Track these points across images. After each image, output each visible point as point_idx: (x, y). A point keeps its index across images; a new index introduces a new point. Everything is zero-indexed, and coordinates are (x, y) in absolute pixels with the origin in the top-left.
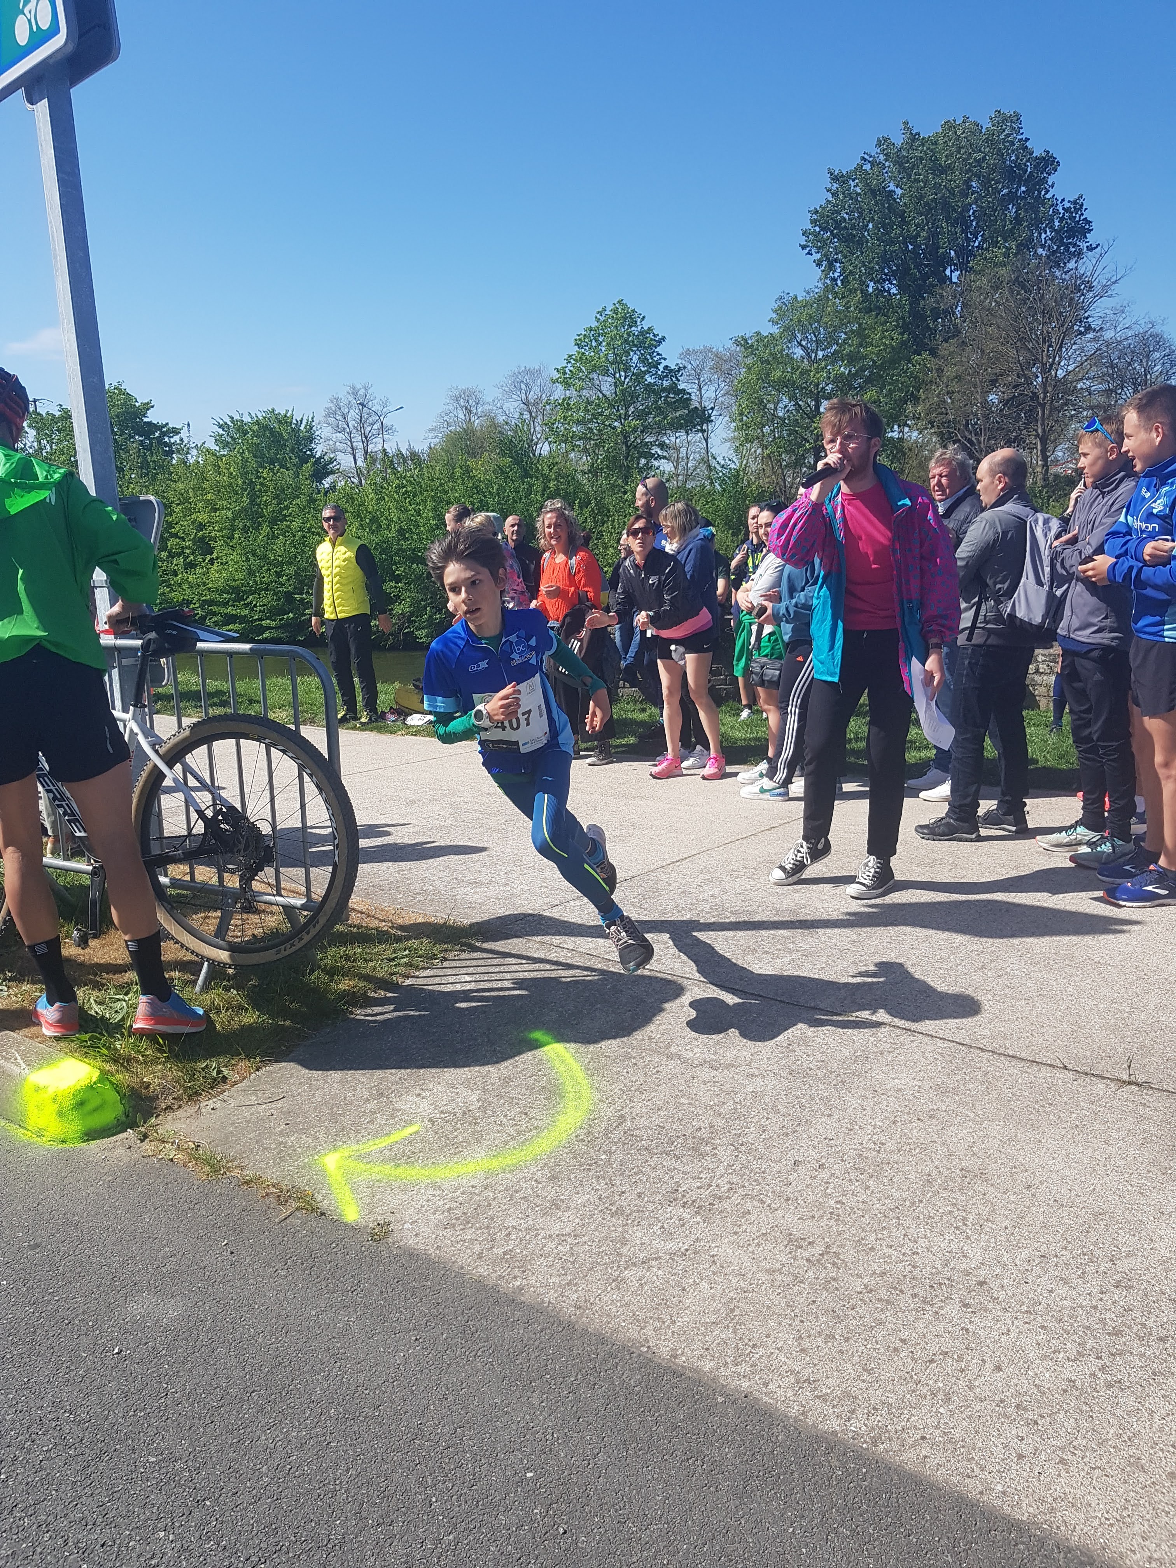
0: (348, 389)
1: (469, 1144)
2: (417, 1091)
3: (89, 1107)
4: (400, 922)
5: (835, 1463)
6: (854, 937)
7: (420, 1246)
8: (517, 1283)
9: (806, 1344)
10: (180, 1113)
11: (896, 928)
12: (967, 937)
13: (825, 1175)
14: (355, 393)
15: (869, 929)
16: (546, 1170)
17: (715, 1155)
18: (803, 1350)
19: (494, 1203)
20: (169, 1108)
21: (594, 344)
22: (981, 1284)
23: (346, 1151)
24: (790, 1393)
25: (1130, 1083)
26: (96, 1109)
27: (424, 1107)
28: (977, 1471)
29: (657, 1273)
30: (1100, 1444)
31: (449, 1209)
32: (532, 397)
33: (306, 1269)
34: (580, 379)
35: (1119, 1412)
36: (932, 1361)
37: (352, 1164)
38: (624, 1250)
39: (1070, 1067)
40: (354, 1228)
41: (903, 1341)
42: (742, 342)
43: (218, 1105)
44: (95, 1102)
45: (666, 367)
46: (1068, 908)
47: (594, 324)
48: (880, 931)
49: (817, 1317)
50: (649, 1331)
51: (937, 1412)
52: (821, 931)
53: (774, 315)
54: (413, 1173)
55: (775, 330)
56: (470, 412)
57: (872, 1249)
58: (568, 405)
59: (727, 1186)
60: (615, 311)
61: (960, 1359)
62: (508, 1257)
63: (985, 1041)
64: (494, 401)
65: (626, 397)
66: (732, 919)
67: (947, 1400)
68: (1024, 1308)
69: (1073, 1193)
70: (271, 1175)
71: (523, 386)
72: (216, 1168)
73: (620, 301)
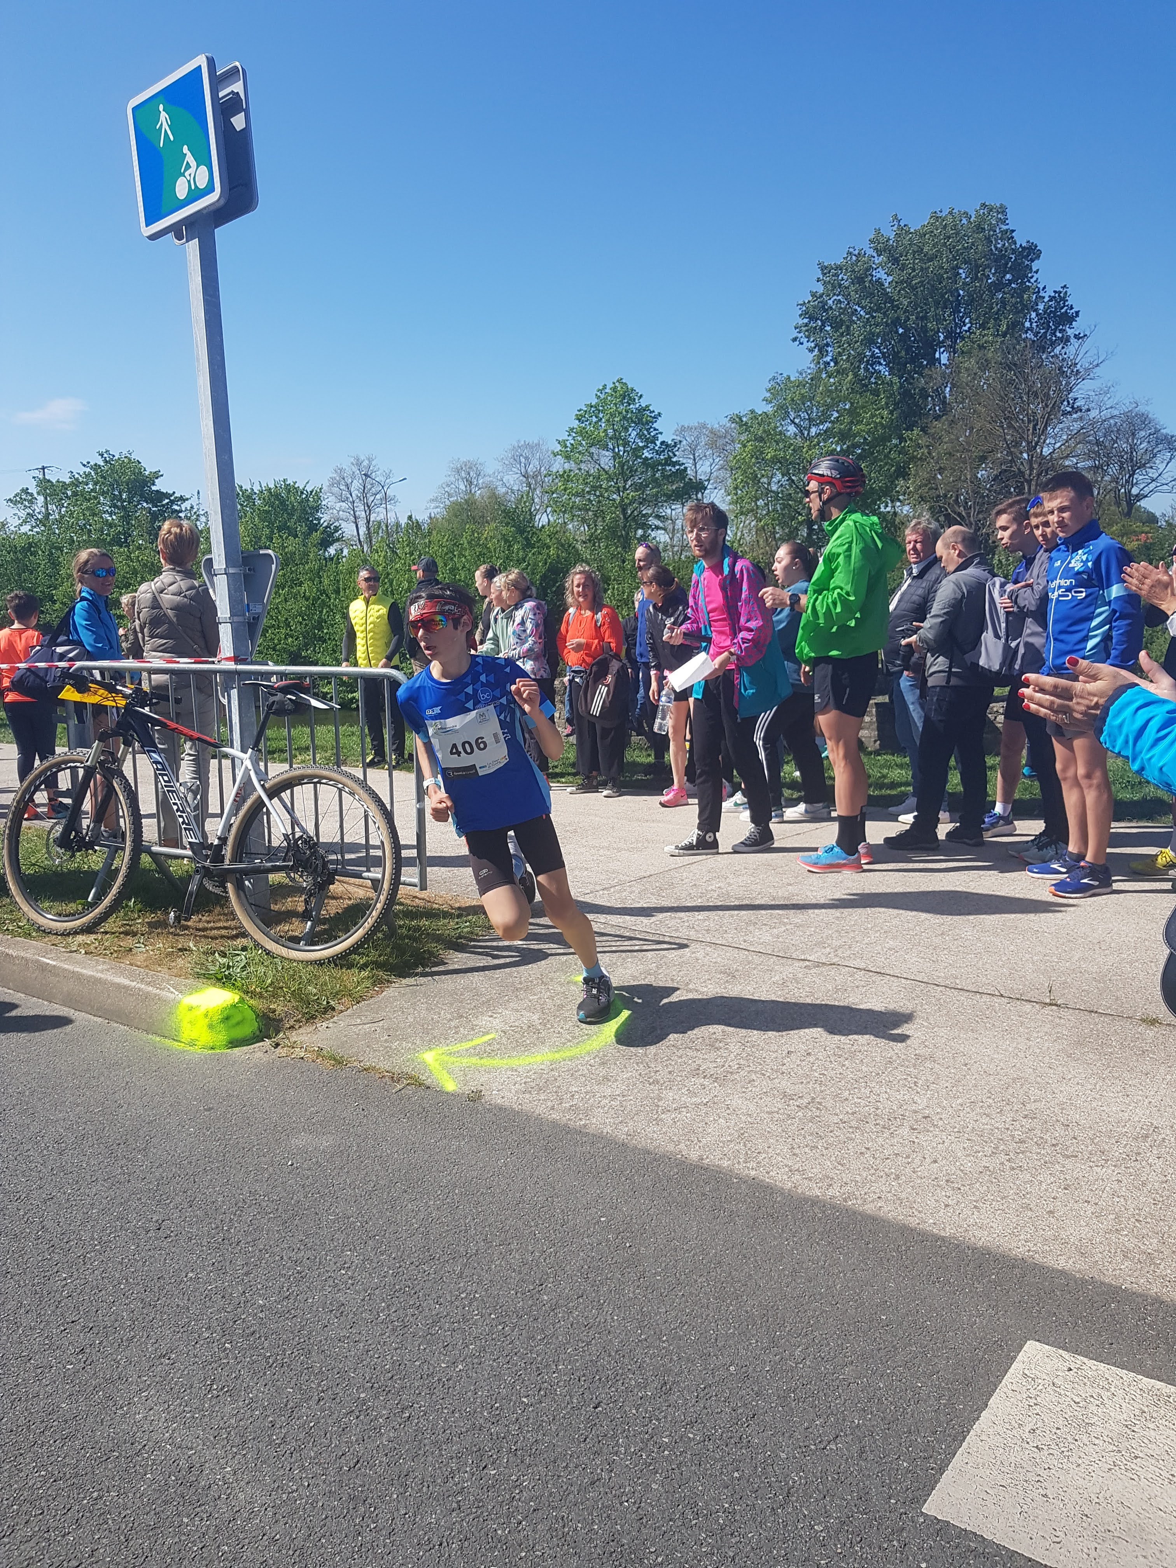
0: (352, 460)
1: (535, 1045)
2: (490, 1014)
3: (233, 1021)
4: (457, 905)
5: (816, 1210)
6: (838, 914)
7: (506, 1103)
8: (582, 1123)
9: (797, 1151)
10: (301, 1031)
11: (873, 909)
12: (931, 915)
13: (811, 1059)
14: (359, 464)
15: (850, 910)
16: (597, 1059)
17: (727, 1049)
18: (794, 1154)
19: (559, 1079)
20: (292, 1027)
21: (594, 419)
22: (925, 1117)
23: (439, 1050)
24: (785, 1177)
25: (1051, 1004)
26: (238, 1024)
27: (497, 1023)
28: (916, 1213)
29: (686, 1116)
30: (1002, 1199)
31: (525, 1083)
32: (531, 469)
33: (421, 1118)
34: (580, 453)
35: (1017, 1182)
36: (888, 1158)
37: (446, 1058)
38: (660, 1103)
39: (1004, 995)
40: (453, 1095)
41: (868, 1149)
42: (737, 420)
43: (331, 1025)
44: (238, 1018)
45: (663, 443)
46: (1017, 896)
47: (594, 401)
48: (860, 911)
49: (805, 1137)
50: (682, 1146)
51: (890, 1184)
52: (810, 911)
53: (768, 395)
54: (495, 1062)
55: (769, 409)
56: (471, 483)
57: (847, 1100)
58: (568, 476)
59: (737, 1066)
60: (614, 389)
61: (908, 1157)
62: (574, 1108)
63: (940, 980)
64: (494, 473)
65: (624, 471)
66: (737, 903)
67: (897, 1177)
68: (956, 1130)
69: (999, 1068)
70: (384, 1065)
71: (523, 460)
72: (338, 1062)
73: (620, 381)
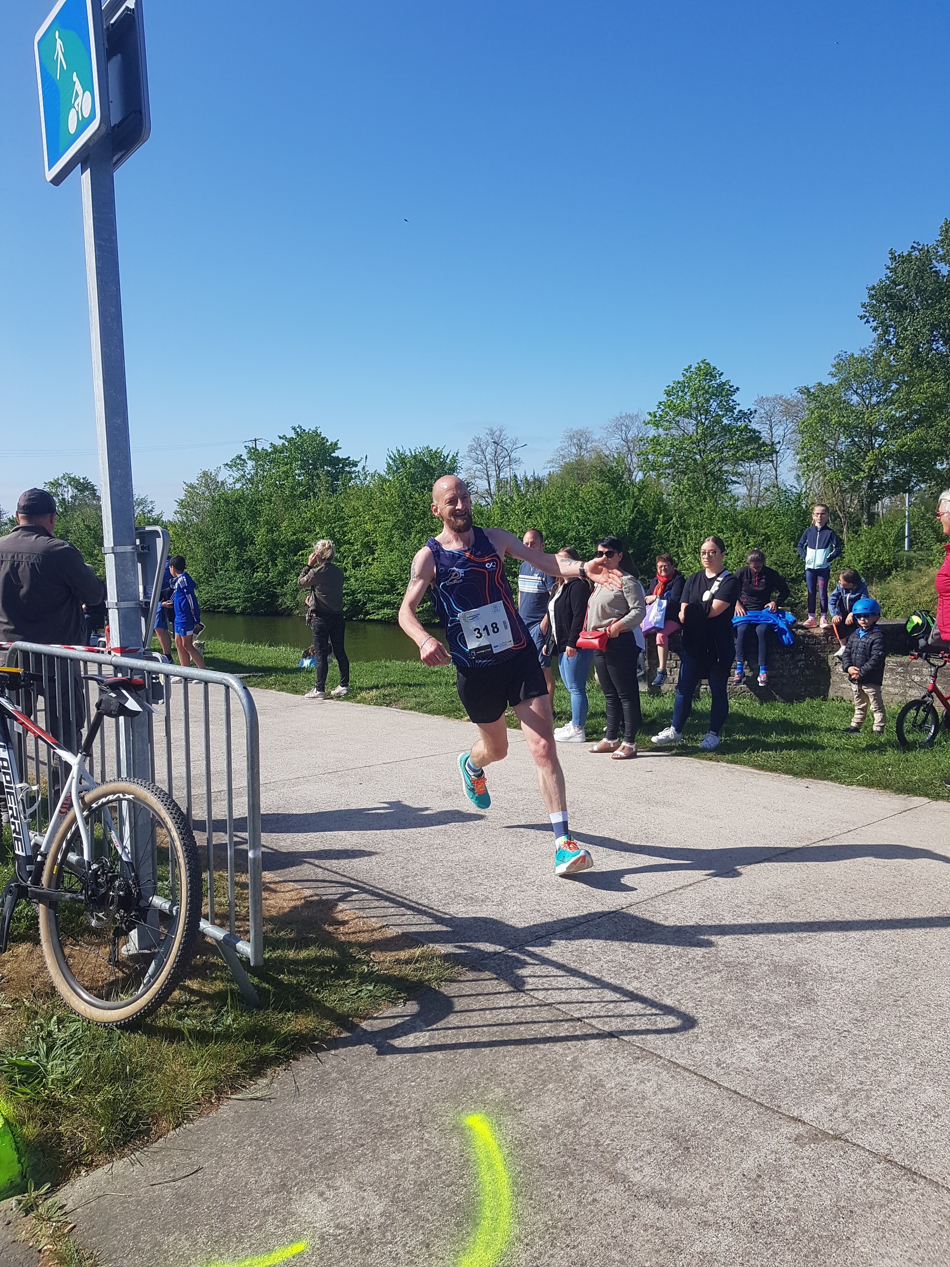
0: (487, 431)
14: (492, 433)
21: (680, 394)
27: (322, 1212)
32: (630, 435)
34: (667, 421)
42: (806, 391)
45: (740, 411)
47: (681, 379)
53: (834, 369)
55: (834, 381)
56: (581, 448)
58: (658, 441)
60: (698, 368)
64: (600, 439)
65: (706, 435)
71: (624, 428)
73: (703, 362)
